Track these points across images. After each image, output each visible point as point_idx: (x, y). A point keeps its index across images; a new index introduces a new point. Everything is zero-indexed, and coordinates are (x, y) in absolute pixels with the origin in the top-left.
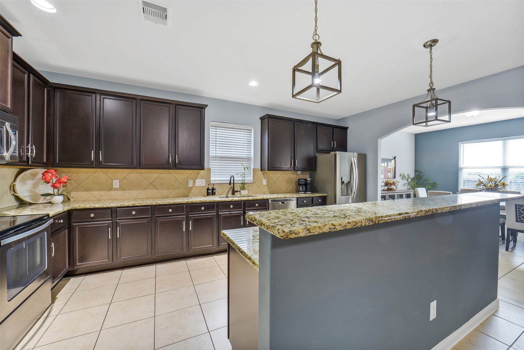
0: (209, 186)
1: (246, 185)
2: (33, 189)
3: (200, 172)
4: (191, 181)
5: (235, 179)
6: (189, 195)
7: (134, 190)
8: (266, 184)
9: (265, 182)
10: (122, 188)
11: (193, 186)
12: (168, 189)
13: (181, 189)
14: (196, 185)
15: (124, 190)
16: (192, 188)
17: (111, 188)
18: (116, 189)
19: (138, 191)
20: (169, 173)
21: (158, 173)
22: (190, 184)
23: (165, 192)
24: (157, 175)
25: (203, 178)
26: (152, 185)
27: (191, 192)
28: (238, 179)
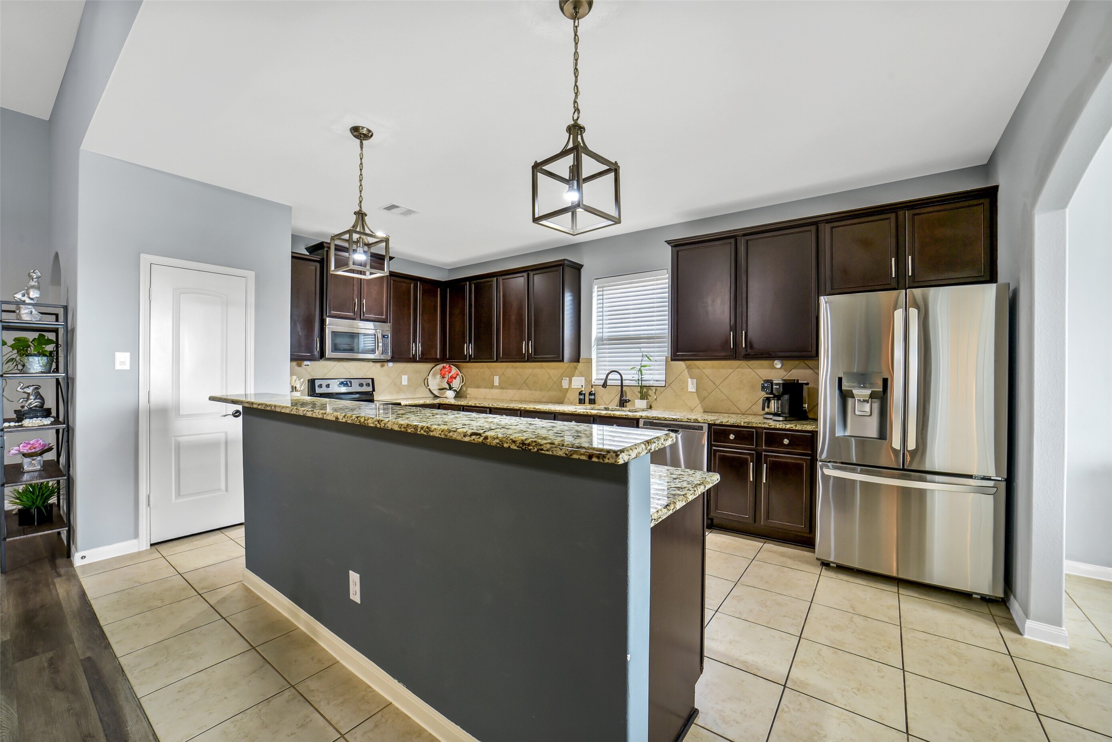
0: (593, 389)
1: (651, 389)
2: (441, 383)
3: (578, 365)
4: (565, 379)
5: (624, 378)
6: (564, 401)
7: (510, 389)
8: (694, 390)
9: (691, 386)
10: (501, 387)
11: (569, 387)
12: (541, 390)
13: (555, 391)
14: (573, 387)
15: (502, 388)
16: (567, 390)
17: (492, 387)
18: (497, 387)
19: (514, 391)
20: (542, 367)
21: (531, 368)
22: (565, 384)
23: (537, 394)
24: (530, 371)
25: (581, 375)
26: (524, 384)
27: (567, 396)
28: (630, 377)
